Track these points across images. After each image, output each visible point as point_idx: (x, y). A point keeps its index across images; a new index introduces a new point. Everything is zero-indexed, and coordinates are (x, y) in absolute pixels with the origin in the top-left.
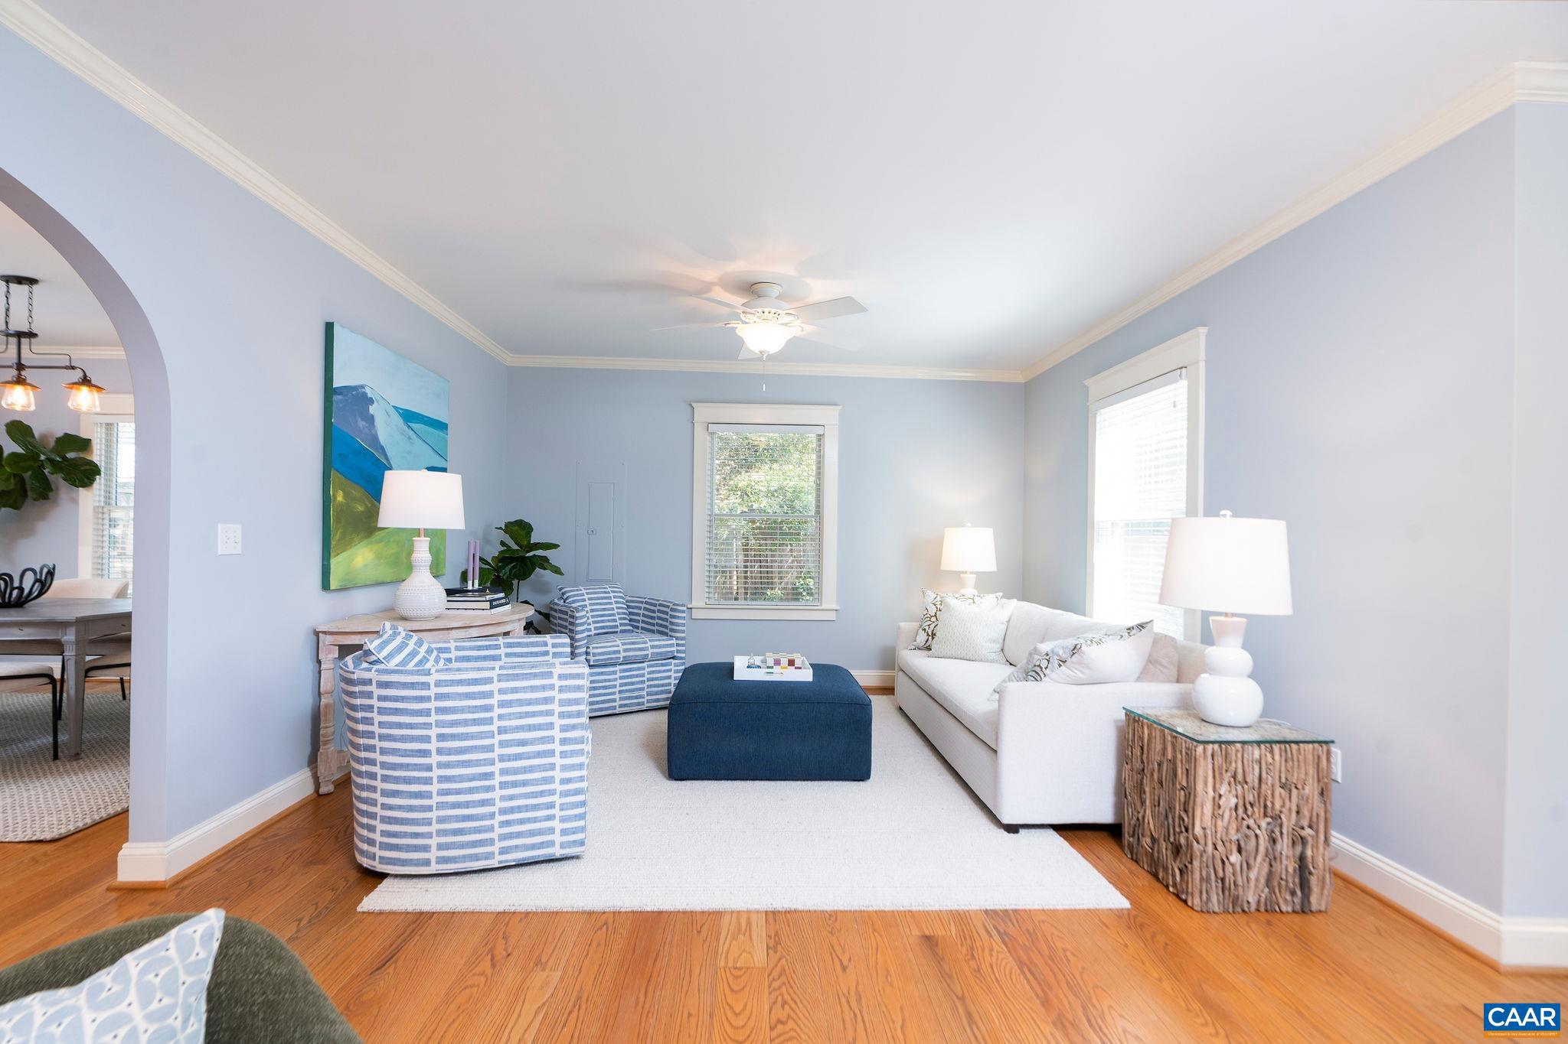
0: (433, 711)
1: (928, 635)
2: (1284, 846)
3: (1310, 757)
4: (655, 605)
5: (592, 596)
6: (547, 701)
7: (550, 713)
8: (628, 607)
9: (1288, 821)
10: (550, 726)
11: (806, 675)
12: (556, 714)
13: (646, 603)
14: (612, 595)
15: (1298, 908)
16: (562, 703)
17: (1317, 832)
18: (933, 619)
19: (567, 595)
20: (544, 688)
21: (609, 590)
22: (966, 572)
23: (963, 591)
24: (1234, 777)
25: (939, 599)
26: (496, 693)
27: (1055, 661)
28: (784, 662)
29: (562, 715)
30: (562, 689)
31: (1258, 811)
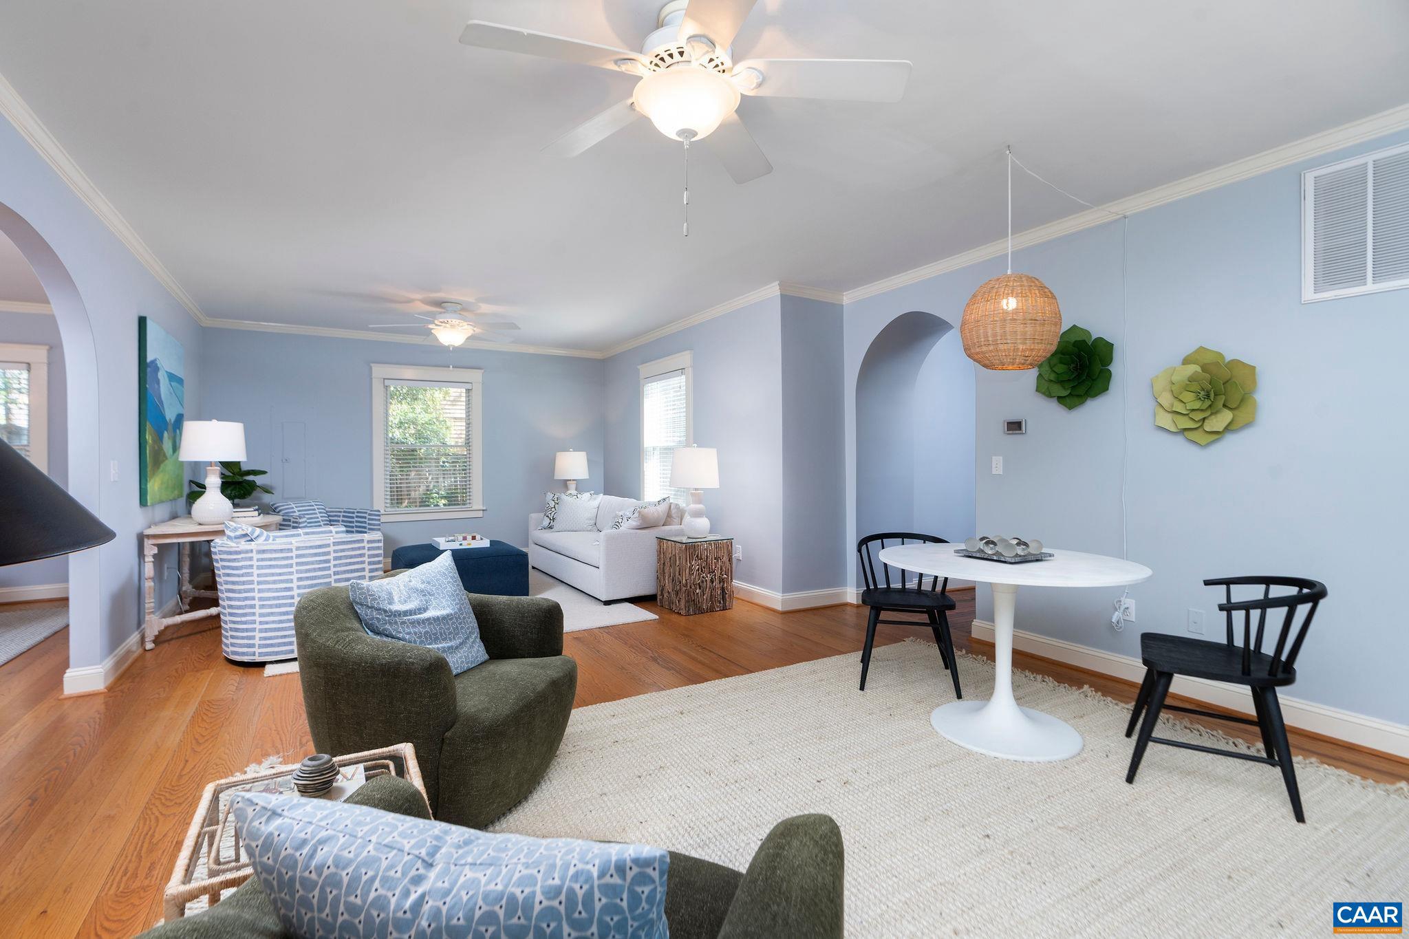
0: (294, 564)
1: (550, 519)
2: (716, 583)
3: (725, 546)
4: (353, 513)
5: (301, 509)
6: (362, 555)
7: (363, 562)
8: (329, 516)
9: (718, 573)
10: (363, 570)
11: (486, 543)
12: (367, 563)
13: (344, 512)
14: (316, 507)
15: (722, 609)
16: (370, 556)
17: (728, 576)
18: (553, 509)
19: (280, 509)
20: (359, 548)
21: (313, 504)
22: (570, 480)
23: (569, 492)
24: (697, 556)
25: (556, 496)
26: (332, 552)
27: (625, 519)
28: (469, 537)
29: (370, 563)
30: (369, 549)
31: (706, 570)
